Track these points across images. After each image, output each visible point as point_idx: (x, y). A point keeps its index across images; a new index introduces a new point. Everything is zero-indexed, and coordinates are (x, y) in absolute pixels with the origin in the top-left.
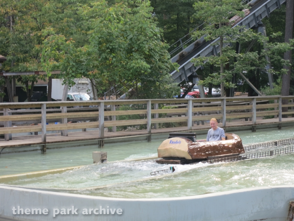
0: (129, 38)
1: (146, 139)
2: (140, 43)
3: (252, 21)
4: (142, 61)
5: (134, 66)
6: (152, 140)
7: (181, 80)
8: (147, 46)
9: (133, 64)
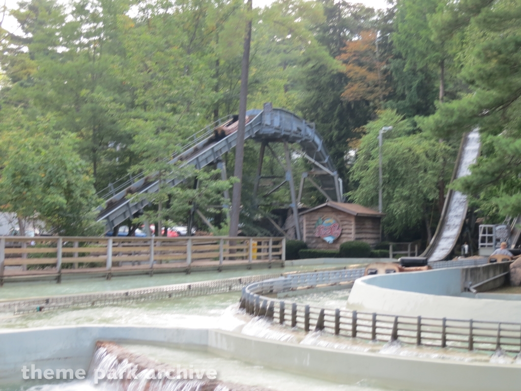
0: (49, 170)
1: (56, 279)
2: (58, 177)
3: (210, 156)
4: (58, 196)
5: (49, 202)
6: (62, 281)
7: (125, 217)
8: (66, 181)
9: (49, 199)
